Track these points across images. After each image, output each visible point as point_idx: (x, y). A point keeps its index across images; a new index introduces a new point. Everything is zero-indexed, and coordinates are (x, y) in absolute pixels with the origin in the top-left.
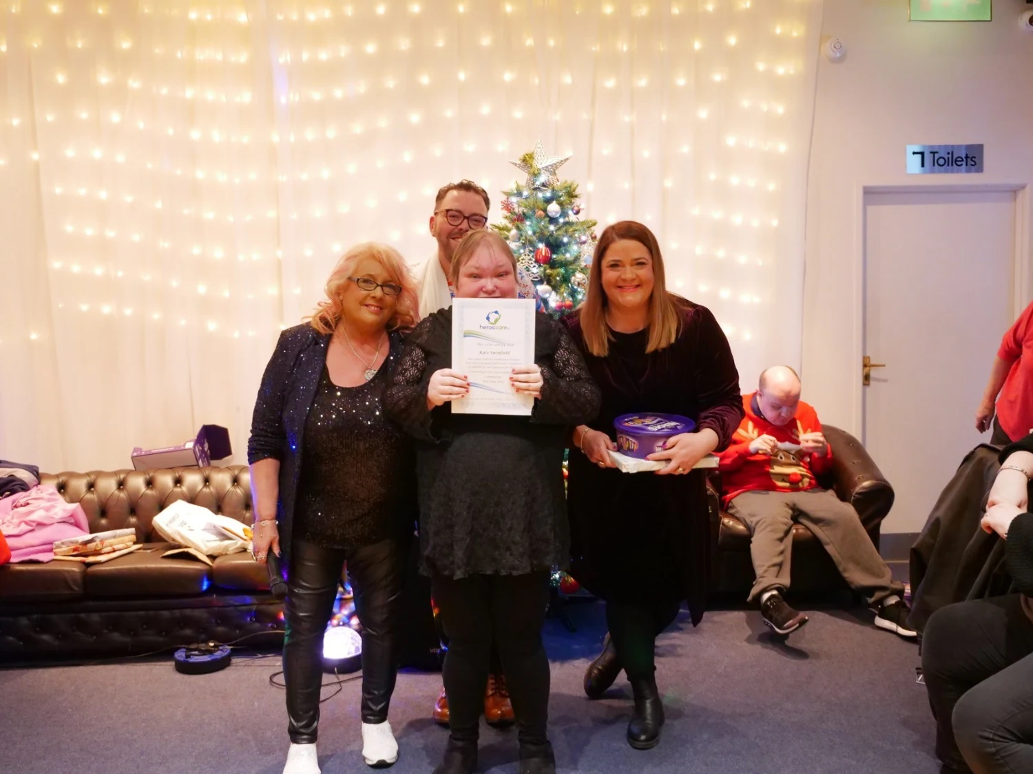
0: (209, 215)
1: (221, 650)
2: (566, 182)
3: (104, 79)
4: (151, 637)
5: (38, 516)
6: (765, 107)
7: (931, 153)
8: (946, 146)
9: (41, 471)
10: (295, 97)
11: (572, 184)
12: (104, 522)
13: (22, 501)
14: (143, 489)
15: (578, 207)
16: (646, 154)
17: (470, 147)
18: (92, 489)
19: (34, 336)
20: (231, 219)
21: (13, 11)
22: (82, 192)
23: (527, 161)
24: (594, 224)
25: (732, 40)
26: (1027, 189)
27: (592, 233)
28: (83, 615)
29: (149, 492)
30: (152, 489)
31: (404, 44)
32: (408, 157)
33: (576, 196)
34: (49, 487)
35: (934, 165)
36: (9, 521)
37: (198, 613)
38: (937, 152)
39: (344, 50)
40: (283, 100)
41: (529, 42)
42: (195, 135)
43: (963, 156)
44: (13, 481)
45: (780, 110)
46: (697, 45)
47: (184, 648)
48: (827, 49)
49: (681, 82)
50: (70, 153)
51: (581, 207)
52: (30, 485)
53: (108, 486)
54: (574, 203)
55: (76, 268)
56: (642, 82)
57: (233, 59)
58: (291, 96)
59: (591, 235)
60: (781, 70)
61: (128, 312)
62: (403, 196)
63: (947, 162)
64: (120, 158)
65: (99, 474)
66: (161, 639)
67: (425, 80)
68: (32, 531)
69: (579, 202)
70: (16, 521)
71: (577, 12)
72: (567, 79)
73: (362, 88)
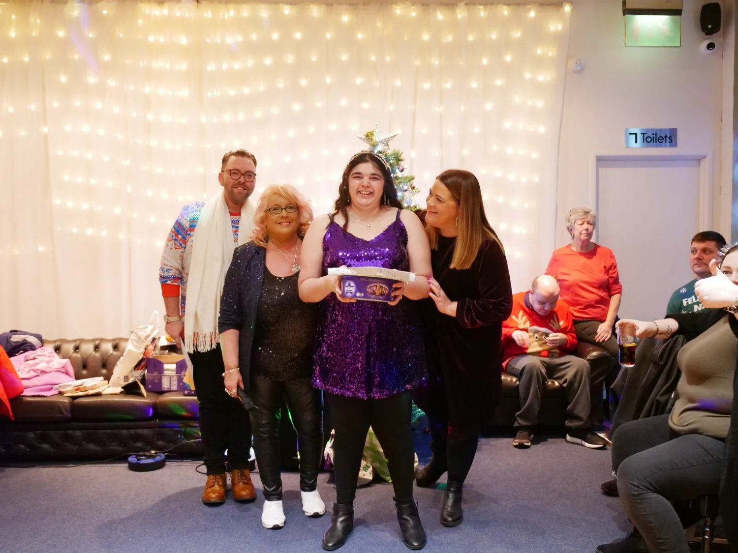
0: (159, 170)
1: (159, 456)
2: (395, 151)
3: (92, 80)
4: (115, 447)
5: (42, 366)
6: (530, 102)
7: (642, 134)
8: (652, 130)
9: (44, 338)
10: (217, 93)
11: (398, 152)
12: (84, 372)
13: (32, 357)
14: (111, 351)
15: (403, 167)
16: (450, 133)
17: (333, 127)
18: (77, 351)
19: (41, 249)
20: (173, 173)
21: (34, 35)
22: (76, 154)
23: (369, 137)
24: (413, 179)
25: (508, 58)
26: (707, 157)
27: (412, 184)
28: (70, 432)
29: (115, 353)
30: (117, 351)
31: (290, 59)
32: (291, 133)
33: (401, 160)
34: (49, 349)
35: (644, 142)
36: (23, 370)
37: (145, 432)
38: (646, 133)
39: (250, 63)
40: (210, 95)
41: (373, 58)
42: (151, 117)
43: (663, 136)
44: (25, 343)
45: (540, 104)
46: (485, 61)
47: (134, 455)
48: (572, 64)
49: (474, 85)
50: (68, 128)
51: (404, 167)
52: (37, 347)
53: (88, 348)
54: (400, 164)
55: (70, 204)
56: (448, 85)
57: (177, 67)
58: (215, 92)
59: (411, 186)
60: (541, 78)
61: (104, 233)
62: (288, 159)
63: (652, 140)
64: (101, 132)
65: (82, 341)
66: (121, 449)
67: (303, 82)
68: (38, 376)
69: (404, 164)
70: (27, 369)
71: (405, 39)
72: (398, 83)
73: (262, 88)
